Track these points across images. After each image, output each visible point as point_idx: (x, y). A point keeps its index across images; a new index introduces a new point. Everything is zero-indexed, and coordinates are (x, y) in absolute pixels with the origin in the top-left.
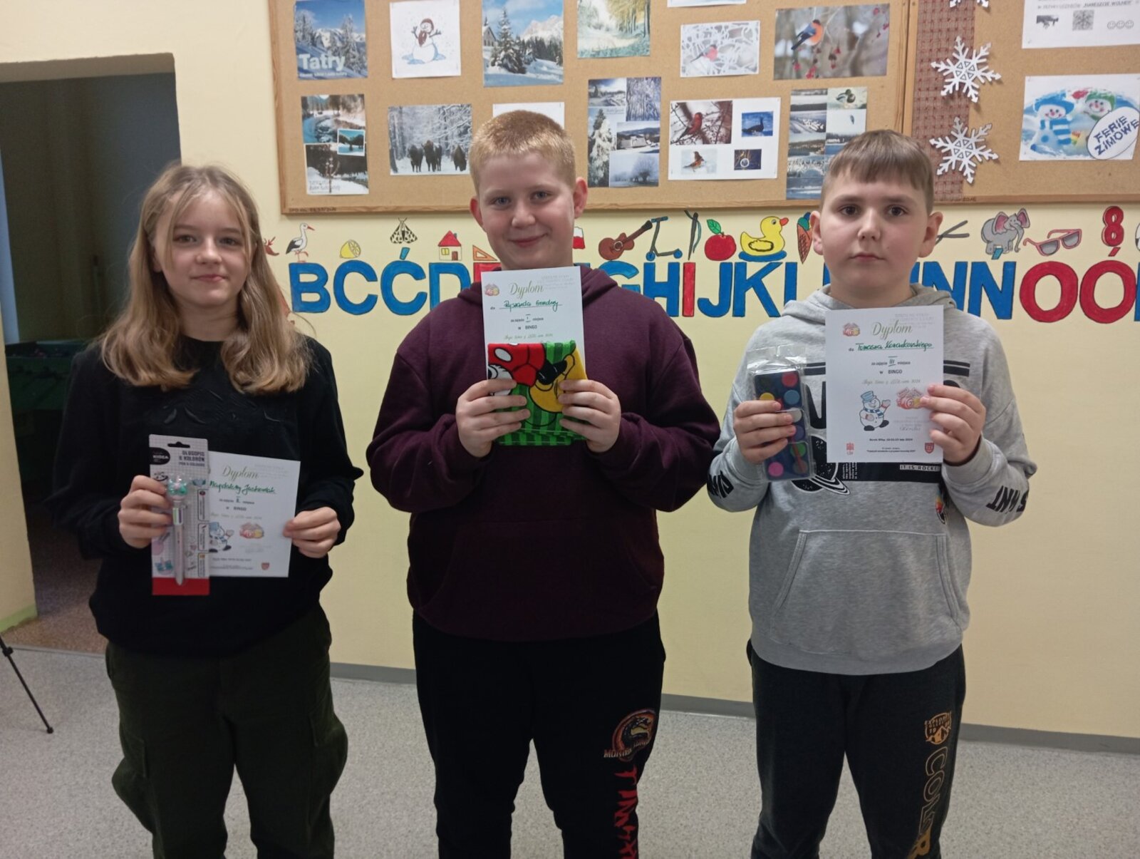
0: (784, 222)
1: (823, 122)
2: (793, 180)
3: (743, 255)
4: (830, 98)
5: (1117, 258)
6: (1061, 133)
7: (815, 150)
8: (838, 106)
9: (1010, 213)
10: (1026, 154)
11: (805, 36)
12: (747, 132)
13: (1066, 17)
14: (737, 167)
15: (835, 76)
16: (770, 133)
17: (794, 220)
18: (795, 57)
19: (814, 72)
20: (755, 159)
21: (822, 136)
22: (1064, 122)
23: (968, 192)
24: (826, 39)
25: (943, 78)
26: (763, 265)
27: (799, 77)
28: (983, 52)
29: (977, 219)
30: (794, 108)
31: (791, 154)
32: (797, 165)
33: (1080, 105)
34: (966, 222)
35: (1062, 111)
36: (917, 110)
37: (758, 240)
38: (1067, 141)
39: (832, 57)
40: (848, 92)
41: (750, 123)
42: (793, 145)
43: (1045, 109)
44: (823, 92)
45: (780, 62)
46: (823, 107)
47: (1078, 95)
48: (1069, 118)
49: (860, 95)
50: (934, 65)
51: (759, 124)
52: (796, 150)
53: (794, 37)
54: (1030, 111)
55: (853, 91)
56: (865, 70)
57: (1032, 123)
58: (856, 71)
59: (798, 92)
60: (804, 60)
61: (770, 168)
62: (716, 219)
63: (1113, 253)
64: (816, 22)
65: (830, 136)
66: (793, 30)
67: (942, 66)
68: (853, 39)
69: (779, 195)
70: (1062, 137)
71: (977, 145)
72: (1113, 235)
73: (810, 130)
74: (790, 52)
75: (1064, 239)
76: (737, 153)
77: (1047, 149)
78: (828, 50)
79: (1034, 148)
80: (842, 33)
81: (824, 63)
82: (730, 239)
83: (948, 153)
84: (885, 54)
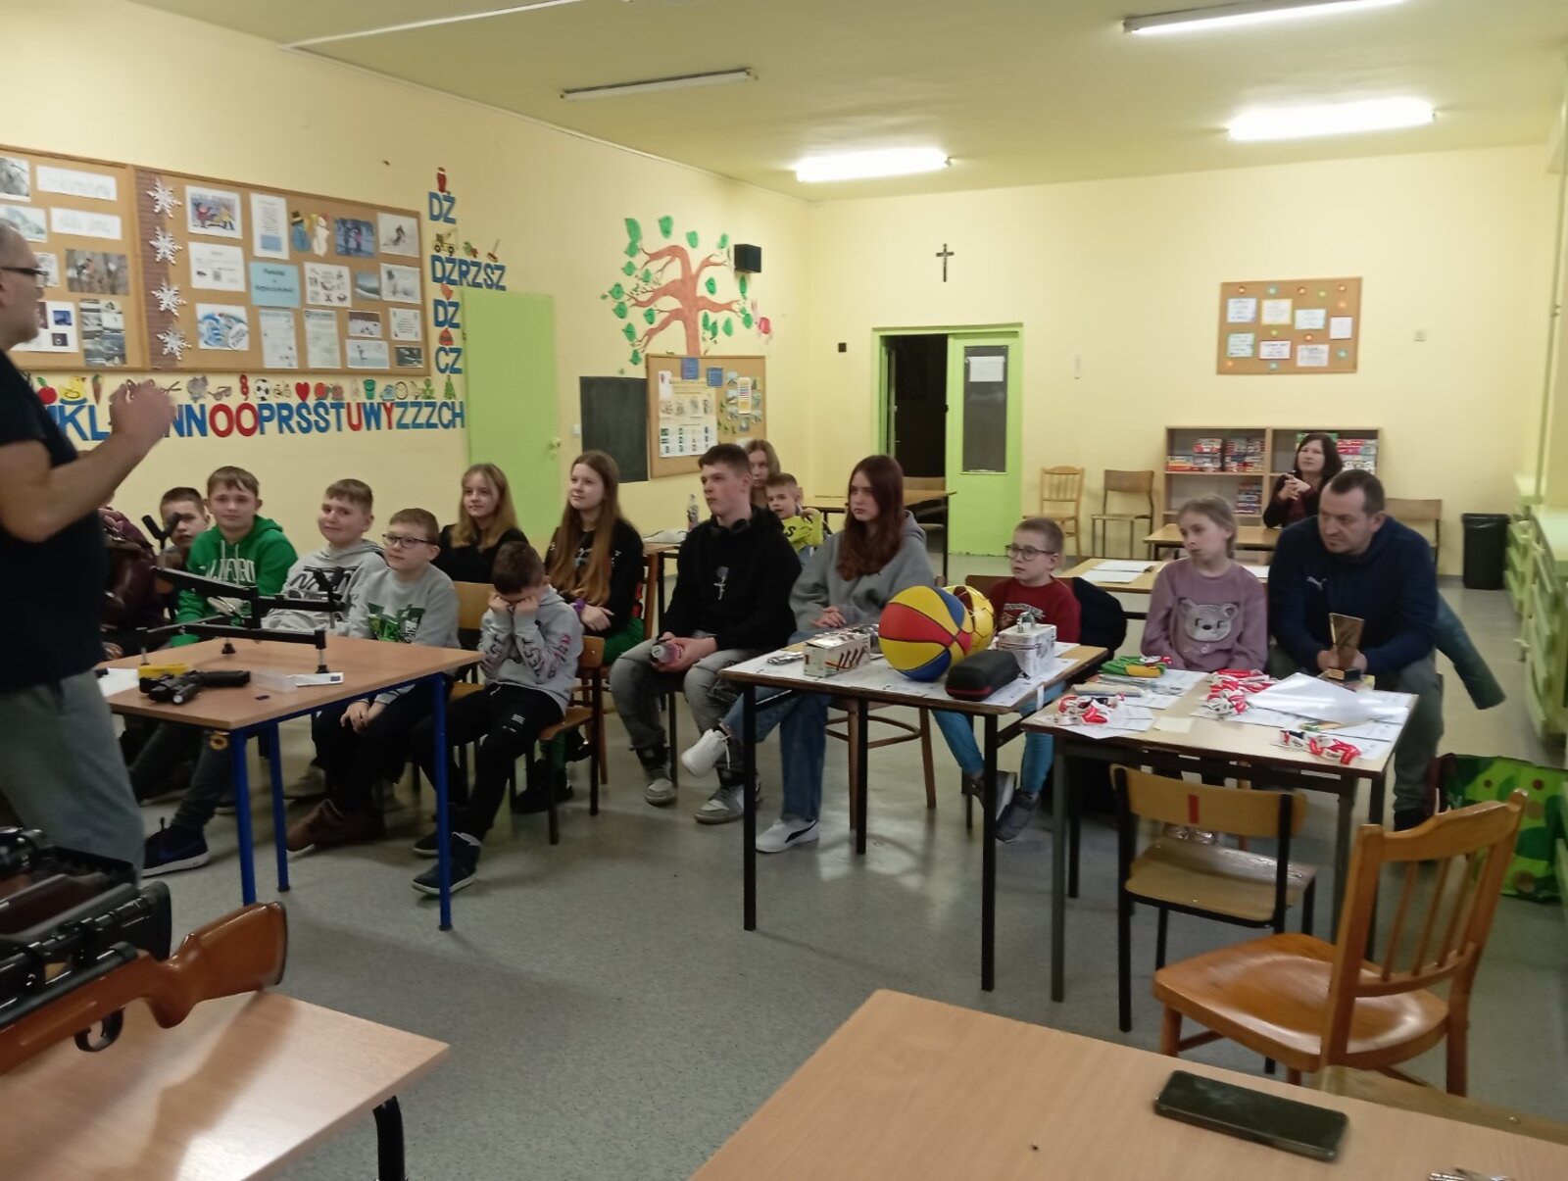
0: (84, 379)
1: (100, 320)
2: (88, 353)
3: (62, 401)
4: (101, 305)
5: (249, 401)
6: (217, 336)
7: (97, 336)
8: (107, 311)
9: (199, 377)
10: (202, 346)
11: (83, 267)
12: (58, 322)
13: (210, 273)
14: (55, 344)
15: (101, 293)
16: (70, 324)
17: (89, 378)
18: (79, 281)
19: (91, 290)
20: (62, 339)
21: (99, 328)
22: (217, 329)
23: (179, 365)
24: (95, 271)
25: (158, 302)
26: (75, 407)
27: (82, 291)
28: (176, 289)
29: (184, 380)
30: (83, 310)
31: (85, 338)
32: (89, 344)
33: (222, 321)
34: (178, 383)
35: (214, 322)
36: (148, 317)
37: (71, 391)
38: (219, 340)
39: (100, 282)
40: (111, 304)
41: (60, 317)
42: (84, 332)
43: (208, 321)
44: (96, 302)
45: (71, 282)
46: (98, 311)
47: (221, 315)
48: (218, 327)
49: (118, 307)
50: (153, 292)
51: (63, 318)
52: (87, 335)
53: (76, 267)
54: (201, 322)
55: (113, 303)
56: (119, 291)
57: (204, 328)
58: (113, 291)
59: (83, 300)
60: (85, 282)
61: (73, 346)
62: (43, 377)
63: (246, 399)
64: (88, 260)
65: (105, 329)
66: (75, 262)
67: (157, 294)
68: (109, 273)
69: (81, 363)
70: (218, 337)
71: (181, 339)
72: (245, 390)
73: (92, 324)
74: (76, 276)
75: (224, 391)
76: (54, 335)
77: (210, 342)
78: (97, 277)
79: (206, 342)
80: (102, 268)
81: (96, 285)
82: (52, 389)
83: (167, 343)
84: (126, 284)
